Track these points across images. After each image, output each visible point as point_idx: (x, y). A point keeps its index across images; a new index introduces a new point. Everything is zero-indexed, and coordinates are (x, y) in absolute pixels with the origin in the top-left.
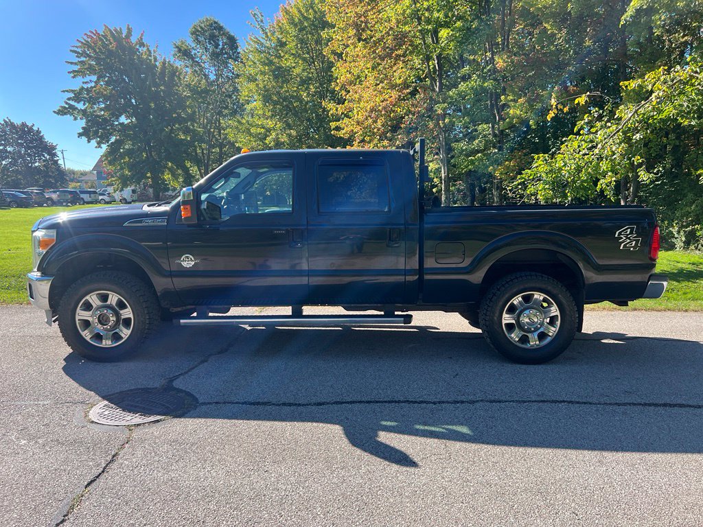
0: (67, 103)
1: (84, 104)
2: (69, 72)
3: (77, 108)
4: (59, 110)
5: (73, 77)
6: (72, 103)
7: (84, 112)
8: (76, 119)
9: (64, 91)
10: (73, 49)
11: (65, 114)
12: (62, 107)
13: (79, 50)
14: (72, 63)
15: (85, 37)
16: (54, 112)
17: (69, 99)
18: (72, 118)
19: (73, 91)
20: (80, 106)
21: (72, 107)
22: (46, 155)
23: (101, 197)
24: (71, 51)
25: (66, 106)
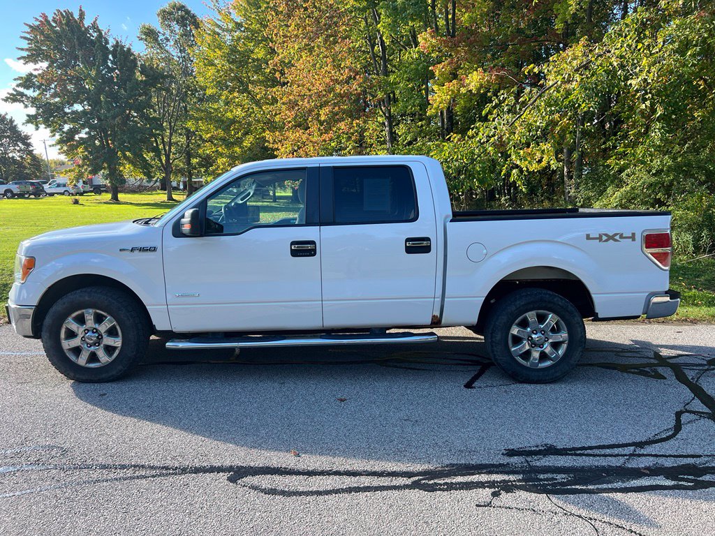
0: (16, 91)
1: (34, 91)
2: (17, 59)
3: (26, 96)
4: (7, 98)
5: (25, 64)
6: (21, 89)
7: (34, 99)
8: (26, 106)
9: (14, 79)
10: (23, 36)
11: (14, 101)
12: (9, 94)
13: (30, 36)
14: (22, 49)
16: (3, 100)
17: (18, 86)
18: (22, 105)
19: (21, 78)
20: (30, 93)
21: (22, 95)
22: (20, 145)
25: (15, 93)
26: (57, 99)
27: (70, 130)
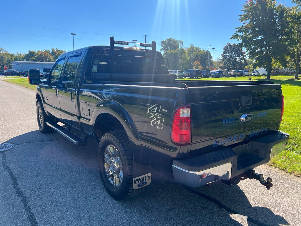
0: (235, 34)
1: (242, 33)
2: (238, 20)
3: (239, 35)
4: (232, 37)
5: (241, 22)
6: (237, 33)
7: (242, 37)
8: (238, 40)
9: (235, 29)
10: (242, 9)
11: (234, 38)
12: (233, 36)
13: (245, 9)
14: (241, 16)
15: (246, 3)
16: (230, 38)
17: (236, 32)
18: (237, 40)
19: (238, 28)
21: (237, 35)
23: (253, 74)
24: (242, 10)
25: (235, 35)
26: (251, 36)
27: (254, 48)
